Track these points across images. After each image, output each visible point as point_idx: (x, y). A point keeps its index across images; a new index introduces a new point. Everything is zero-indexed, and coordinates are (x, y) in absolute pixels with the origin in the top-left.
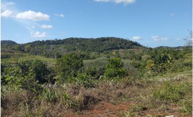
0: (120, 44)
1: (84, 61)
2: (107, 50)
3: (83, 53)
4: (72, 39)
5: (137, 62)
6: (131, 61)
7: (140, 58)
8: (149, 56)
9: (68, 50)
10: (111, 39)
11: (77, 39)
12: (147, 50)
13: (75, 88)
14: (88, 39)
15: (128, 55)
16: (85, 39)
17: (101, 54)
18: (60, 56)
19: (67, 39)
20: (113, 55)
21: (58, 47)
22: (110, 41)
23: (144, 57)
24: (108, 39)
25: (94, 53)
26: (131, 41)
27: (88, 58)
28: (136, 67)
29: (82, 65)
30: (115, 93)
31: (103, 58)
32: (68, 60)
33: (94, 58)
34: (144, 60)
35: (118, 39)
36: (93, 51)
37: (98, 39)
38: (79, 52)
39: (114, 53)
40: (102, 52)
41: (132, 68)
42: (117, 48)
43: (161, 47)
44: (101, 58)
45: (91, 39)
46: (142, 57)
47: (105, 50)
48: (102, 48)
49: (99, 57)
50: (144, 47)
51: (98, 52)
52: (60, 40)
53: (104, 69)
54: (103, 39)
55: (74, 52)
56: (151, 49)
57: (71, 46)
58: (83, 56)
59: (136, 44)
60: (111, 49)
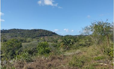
0: (45, 33)
1: (23, 44)
2: (38, 37)
3: (22, 38)
4: (15, 29)
5: (55, 43)
6: (52, 43)
7: (57, 42)
8: (61, 40)
9: (12, 37)
10: (40, 30)
11: (18, 30)
12: (61, 37)
13: (21, 63)
14: (26, 30)
15: (50, 40)
16: (24, 30)
17: (34, 39)
18: (6, 41)
19: (11, 30)
20: (41, 40)
21: (5, 34)
22: (39, 32)
23: (59, 41)
24: (38, 30)
25: (29, 38)
26: (52, 32)
27: (25, 42)
28: (54, 47)
29: (21, 46)
30: (47, 64)
31: (35, 41)
32: (11, 43)
33: (29, 42)
34: (59, 42)
35: (44, 31)
36: (28, 37)
37: (32, 30)
38: (19, 38)
39: (42, 39)
40: (34, 38)
41: (52, 47)
42: (44, 36)
43: (68, 35)
44: (34, 42)
45: (28, 30)
46: (58, 41)
47: (36, 37)
48: (35, 35)
49: (32, 41)
50: (59, 35)
51: (32, 38)
52: (6, 30)
54: (35, 30)
55: (15, 38)
56: (62, 36)
57: (14, 34)
58: (22, 41)
59: (54, 33)
60: (40, 36)
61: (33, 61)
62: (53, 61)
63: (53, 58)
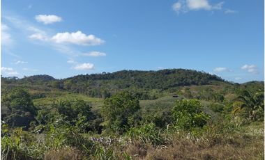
0: (192, 79)
1: (142, 102)
2: (174, 86)
3: (139, 91)
4: (125, 72)
5: (217, 103)
6: (209, 103)
7: (222, 99)
8: (235, 96)
9: (120, 87)
10: (179, 71)
11: (131, 72)
12: (233, 87)
14: (147, 72)
15: (204, 93)
16: (142, 72)
17: (165, 93)
18: (109, 96)
19: (118, 72)
20: (182, 94)
21: (107, 83)
22: (176, 75)
23: (229, 97)
24: (174, 71)
25: (154, 91)
26: (208, 74)
27: (147, 98)
28: (216, 111)
29: (138, 108)
30: (199, 155)
31: (167, 97)
32: (119, 100)
33: (155, 98)
34: (228, 100)
35: (189, 72)
36: (153, 88)
37: (160, 72)
38: (134, 90)
39: (183, 91)
40: (166, 89)
41: (210, 112)
42: (187, 84)
43: (253, 82)
44: (164, 98)
45: (151, 71)
46: (225, 97)
47: (170, 86)
48: (166, 84)
49: (162, 96)
50: (227, 82)
51: (160, 90)
52: (109, 74)
53: (169, 114)
54: (167, 72)
55: (127, 89)
56: (238, 85)
57: (123, 81)
58: (139, 95)
59: (214, 78)
60: (179, 85)
61: (165, 144)
62: (216, 148)
63: (216, 141)
